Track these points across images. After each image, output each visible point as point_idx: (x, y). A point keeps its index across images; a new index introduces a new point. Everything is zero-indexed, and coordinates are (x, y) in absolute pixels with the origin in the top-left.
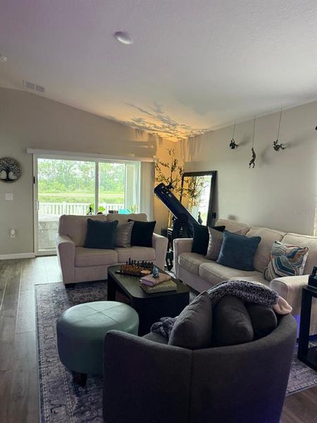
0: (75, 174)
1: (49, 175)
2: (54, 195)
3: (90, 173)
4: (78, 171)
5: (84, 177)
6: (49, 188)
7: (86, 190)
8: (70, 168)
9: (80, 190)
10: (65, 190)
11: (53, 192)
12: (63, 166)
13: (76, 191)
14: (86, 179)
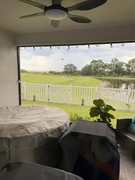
0: (124, 69)
1: (111, 69)
2: (113, 78)
3: (131, 68)
4: (125, 67)
5: (128, 70)
6: (110, 75)
7: (128, 76)
8: (121, 65)
9: (125, 76)
10: (117, 76)
11: (112, 77)
12: (118, 65)
13: (123, 76)
14: (129, 71)
